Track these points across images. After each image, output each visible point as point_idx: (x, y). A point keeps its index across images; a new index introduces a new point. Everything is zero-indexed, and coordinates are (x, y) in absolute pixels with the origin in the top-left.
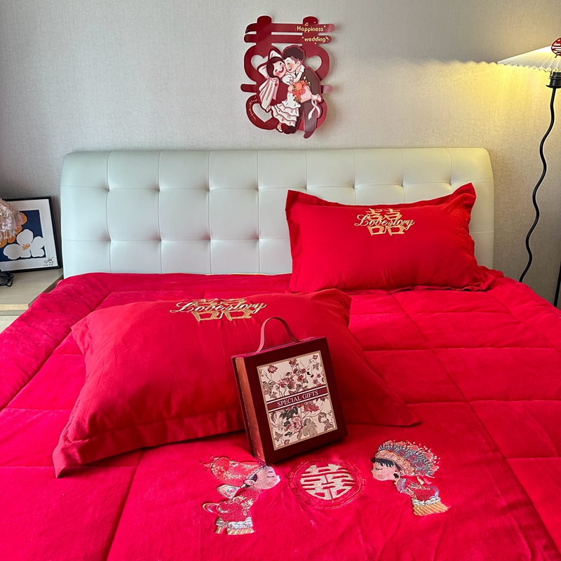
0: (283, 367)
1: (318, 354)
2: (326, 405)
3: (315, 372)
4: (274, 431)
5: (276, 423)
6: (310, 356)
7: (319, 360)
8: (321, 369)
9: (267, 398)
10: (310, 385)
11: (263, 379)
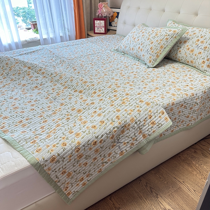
0: (98, 21)
1: (104, 21)
2: (104, 29)
3: (103, 24)
4: (96, 30)
5: (96, 29)
6: (103, 21)
7: (104, 22)
8: (104, 23)
9: (95, 25)
10: (102, 25)
11: (95, 22)
